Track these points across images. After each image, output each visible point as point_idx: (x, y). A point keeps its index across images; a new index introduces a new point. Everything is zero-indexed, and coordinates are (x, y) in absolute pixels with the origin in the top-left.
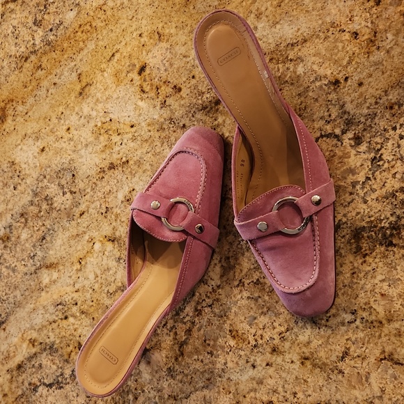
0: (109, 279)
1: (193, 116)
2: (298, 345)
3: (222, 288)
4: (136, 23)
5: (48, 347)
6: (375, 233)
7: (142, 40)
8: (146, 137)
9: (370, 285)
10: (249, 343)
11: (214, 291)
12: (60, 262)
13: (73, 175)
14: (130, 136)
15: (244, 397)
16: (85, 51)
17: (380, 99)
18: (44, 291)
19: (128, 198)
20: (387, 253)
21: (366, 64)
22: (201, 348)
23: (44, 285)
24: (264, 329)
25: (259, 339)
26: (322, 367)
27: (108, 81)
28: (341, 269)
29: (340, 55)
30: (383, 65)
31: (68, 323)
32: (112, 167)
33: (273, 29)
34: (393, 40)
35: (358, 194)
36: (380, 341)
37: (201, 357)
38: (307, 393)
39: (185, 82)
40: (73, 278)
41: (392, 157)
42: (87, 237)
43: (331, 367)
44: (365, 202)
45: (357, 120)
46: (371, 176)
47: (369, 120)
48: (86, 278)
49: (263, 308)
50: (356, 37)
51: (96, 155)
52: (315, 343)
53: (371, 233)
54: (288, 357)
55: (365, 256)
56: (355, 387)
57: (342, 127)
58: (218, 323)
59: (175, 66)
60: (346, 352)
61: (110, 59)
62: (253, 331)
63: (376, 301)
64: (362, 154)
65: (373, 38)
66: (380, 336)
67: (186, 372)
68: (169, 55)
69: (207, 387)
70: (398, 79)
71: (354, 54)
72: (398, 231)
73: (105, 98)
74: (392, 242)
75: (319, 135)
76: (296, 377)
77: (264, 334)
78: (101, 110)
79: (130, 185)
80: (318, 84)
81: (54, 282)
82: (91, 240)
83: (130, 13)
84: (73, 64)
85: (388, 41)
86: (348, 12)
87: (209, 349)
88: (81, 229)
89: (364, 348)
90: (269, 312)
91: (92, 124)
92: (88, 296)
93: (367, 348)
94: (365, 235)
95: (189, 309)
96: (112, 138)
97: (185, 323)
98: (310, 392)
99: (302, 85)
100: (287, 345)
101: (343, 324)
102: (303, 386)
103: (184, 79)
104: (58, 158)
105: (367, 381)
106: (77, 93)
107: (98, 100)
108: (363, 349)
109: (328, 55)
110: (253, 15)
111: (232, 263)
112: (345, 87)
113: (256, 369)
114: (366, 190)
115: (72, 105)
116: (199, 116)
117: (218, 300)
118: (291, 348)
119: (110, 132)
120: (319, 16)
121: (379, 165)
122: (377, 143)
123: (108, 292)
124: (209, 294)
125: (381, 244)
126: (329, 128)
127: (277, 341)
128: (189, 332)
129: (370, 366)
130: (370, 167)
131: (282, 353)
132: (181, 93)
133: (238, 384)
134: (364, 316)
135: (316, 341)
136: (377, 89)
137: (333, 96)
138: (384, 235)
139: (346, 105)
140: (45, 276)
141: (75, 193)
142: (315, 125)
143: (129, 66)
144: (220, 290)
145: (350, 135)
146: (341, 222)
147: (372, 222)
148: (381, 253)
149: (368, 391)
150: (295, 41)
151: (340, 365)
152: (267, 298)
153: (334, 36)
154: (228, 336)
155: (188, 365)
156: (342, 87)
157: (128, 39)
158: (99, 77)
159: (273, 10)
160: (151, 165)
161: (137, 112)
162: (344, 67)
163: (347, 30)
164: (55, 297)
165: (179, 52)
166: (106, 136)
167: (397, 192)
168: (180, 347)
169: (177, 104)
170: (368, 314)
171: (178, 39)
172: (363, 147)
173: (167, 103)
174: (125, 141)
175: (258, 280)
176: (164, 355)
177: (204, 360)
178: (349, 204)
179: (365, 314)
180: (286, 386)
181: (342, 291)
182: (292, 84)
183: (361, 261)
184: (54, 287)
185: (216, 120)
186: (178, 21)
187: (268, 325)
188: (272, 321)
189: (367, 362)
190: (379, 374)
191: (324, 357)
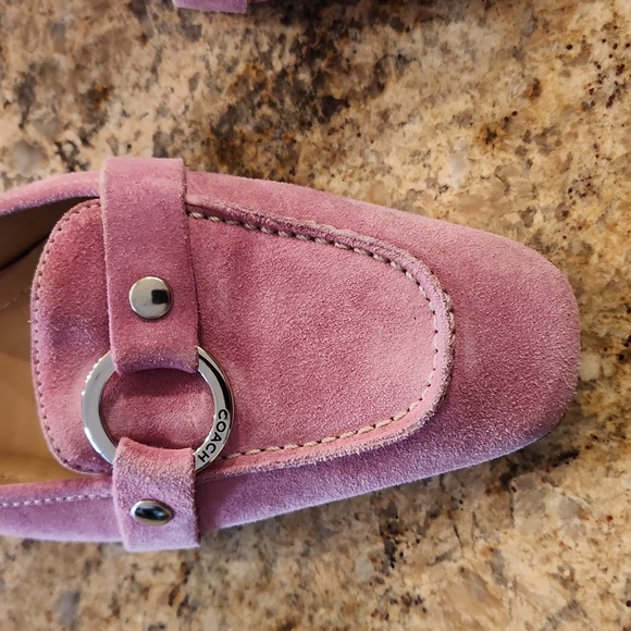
2: (241, 598)
6: (272, 105)
20: (334, 139)
24: (117, 613)
43: (372, 605)
44: (195, 34)
53: (259, 113)
56: (479, 627)
60: (390, 526)
72: (330, 54)
74: (331, 98)
94: (248, 129)
100: (209, 619)
118: (223, 622)
125: (305, 125)
129: (483, 523)
146: (163, 139)
147: (243, 79)
148: (318, 152)
149: (524, 612)
151: (394, 580)
178: (154, 70)
187: (122, 594)
188: (128, 570)
189: (467, 516)
190: (524, 532)
191: (334, 586)
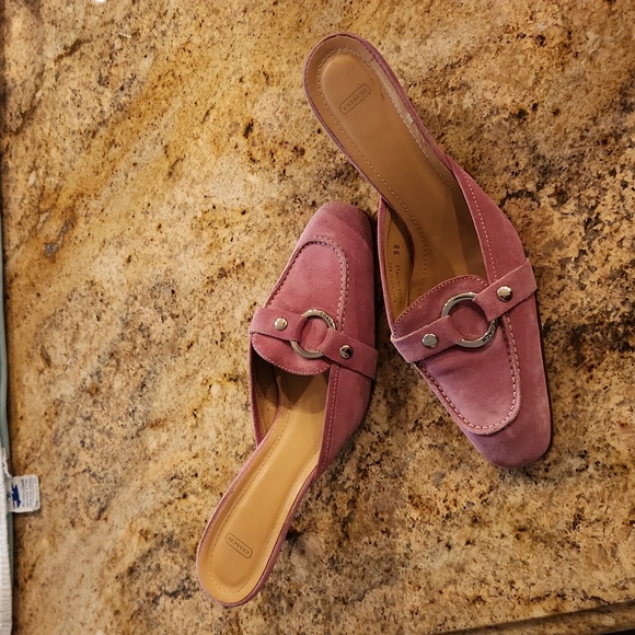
0: (235, 435)
1: (325, 188)
2: (509, 510)
3: (392, 436)
4: (234, 63)
5: (165, 540)
6: (602, 333)
7: (244, 86)
8: (263, 226)
9: (602, 412)
10: (438, 513)
11: (381, 440)
12: (169, 417)
13: (173, 292)
14: (242, 226)
15: (441, 592)
16: (170, 113)
17: (588, 131)
18: (152, 461)
19: (249, 316)
20: (622, 361)
21: (560, 81)
22: (372, 525)
23: (151, 451)
24: (457, 490)
25: (452, 506)
26: (547, 540)
27: (204, 151)
28: (558, 392)
29: (523, 72)
30: (586, 80)
31: (188, 504)
32: (223, 274)
33: (423, 47)
34: (597, 40)
35: (570, 277)
36: (627, 494)
37: (373, 539)
38: (529, 581)
39: (308, 140)
40: (188, 438)
41: (614, 216)
42: (200, 378)
43: (559, 539)
44: (583, 288)
45: (557, 167)
46: (586, 248)
47: (575, 164)
48: (206, 437)
49: (452, 460)
50: (542, 43)
51: (200, 259)
52: (533, 505)
53: (596, 334)
54: (495, 529)
55: (590, 369)
56: (597, 567)
57: (537, 179)
58: (391, 487)
59: (293, 118)
60: (579, 516)
61: (204, 119)
62: (442, 495)
63: (613, 435)
64: (570, 216)
65: (567, 41)
66: (626, 488)
67: (355, 562)
68: (282, 104)
69: (387, 581)
70: (610, 98)
71: (542, 68)
73: (202, 176)
74: (628, 344)
75: (505, 195)
76: (511, 559)
77: (459, 498)
78: (199, 195)
79: (250, 297)
80: (495, 119)
81: (164, 446)
82: (207, 382)
83: (225, 50)
84: (155, 133)
85: (589, 43)
86: (526, 7)
87: (383, 526)
88: (191, 368)
89: (605, 507)
90: (462, 465)
91: (190, 216)
92: (211, 462)
93: (608, 507)
94: (588, 337)
95: (349, 470)
96: (219, 232)
97: (346, 491)
98: (533, 580)
99: (472, 124)
100: (493, 511)
101: (570, 474)
102: (522, 570)
103: (307, 136)
104: (151, 270)
105: (614, 556)
106: (165, 174)
107: (193, 180)
108: (604, 509)
109: (505, 75)
110: (392, 31)
111: (401, 398)
112: (533, 120)
113: (452, 551)
114: (581, 270)
115: (160, 191)
116: (333, 186)
117: (388, 453)
118: (498, 515)
119: (216, 225)
120: (486, 18)
121: (596, 231)
122: (590, 198)
123: (237, 454)
124: (374, 446)
125: (612, 349)
126: (517, 183)
127: (477, 507)
128: (352, 503)
129: (616, 533)
130: (584, 234)
131: (486, 524)
132: (305, 156)
133: (430, 574)
134: (599, 459)
135: (533, 502)
136: (580, 117)
137: (518, 135)
138: (615, 334)
139: (539, 146)
140: (151, 438)
141: (177, 316)
142: (498, 181)
143: (230, 126)
144: (389, 439)
145: (549, 190)
146: (550, 322)
147: (595, 316)
148: (613, 362)
149: (617, 571)
150: (455, 60)
151: (572, 534)
152: (456, 444)
153: (510, 45)
154: (408, 505)
155: (356, 552)
156: (530, 120)
157: (225, 88)
158: (192, 148)
159: (420, 18)
160: (275, 266)
161: (249, 192)
162: (529, 90)
163: (528, 34)
164: (167, 467)
165: (296, 97)
166: (211, 231)
167: (627, 267)
168: (343, 526)
169: (301, 172)
170: (604, 455)
171: (292, 79)
172: (570, 206)
173: (287, 174)
174: (236, 234)
175: (441, 419)
176: (322, 540)
177: (378, 543)
178: (559, 293)
179: (600, 457)
180: (497, 573)
181: (564, 425)
182: (458, 124)
183: (586, 377)
184: (164, 454)
185: (356, 190)
186: (290, 52)
187: (462, 484)
188: (468, 478)
189: (611, 527)
190: (630, 544)
191: (547, 525)
